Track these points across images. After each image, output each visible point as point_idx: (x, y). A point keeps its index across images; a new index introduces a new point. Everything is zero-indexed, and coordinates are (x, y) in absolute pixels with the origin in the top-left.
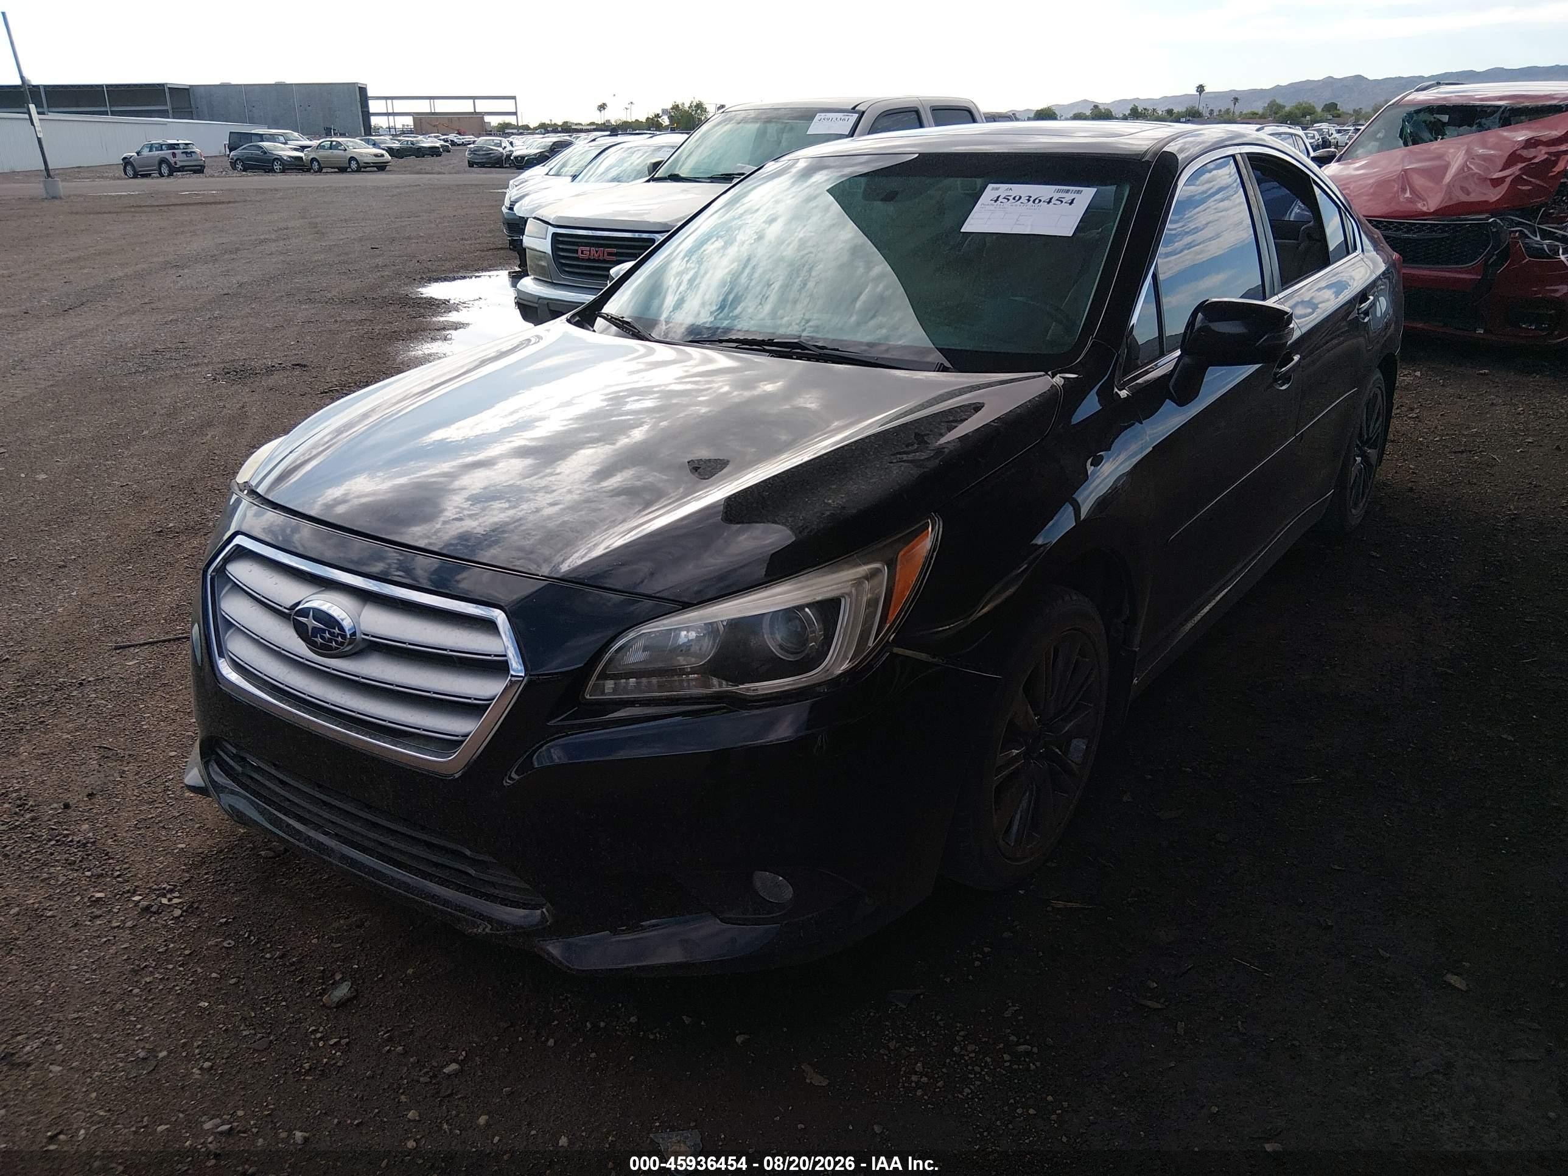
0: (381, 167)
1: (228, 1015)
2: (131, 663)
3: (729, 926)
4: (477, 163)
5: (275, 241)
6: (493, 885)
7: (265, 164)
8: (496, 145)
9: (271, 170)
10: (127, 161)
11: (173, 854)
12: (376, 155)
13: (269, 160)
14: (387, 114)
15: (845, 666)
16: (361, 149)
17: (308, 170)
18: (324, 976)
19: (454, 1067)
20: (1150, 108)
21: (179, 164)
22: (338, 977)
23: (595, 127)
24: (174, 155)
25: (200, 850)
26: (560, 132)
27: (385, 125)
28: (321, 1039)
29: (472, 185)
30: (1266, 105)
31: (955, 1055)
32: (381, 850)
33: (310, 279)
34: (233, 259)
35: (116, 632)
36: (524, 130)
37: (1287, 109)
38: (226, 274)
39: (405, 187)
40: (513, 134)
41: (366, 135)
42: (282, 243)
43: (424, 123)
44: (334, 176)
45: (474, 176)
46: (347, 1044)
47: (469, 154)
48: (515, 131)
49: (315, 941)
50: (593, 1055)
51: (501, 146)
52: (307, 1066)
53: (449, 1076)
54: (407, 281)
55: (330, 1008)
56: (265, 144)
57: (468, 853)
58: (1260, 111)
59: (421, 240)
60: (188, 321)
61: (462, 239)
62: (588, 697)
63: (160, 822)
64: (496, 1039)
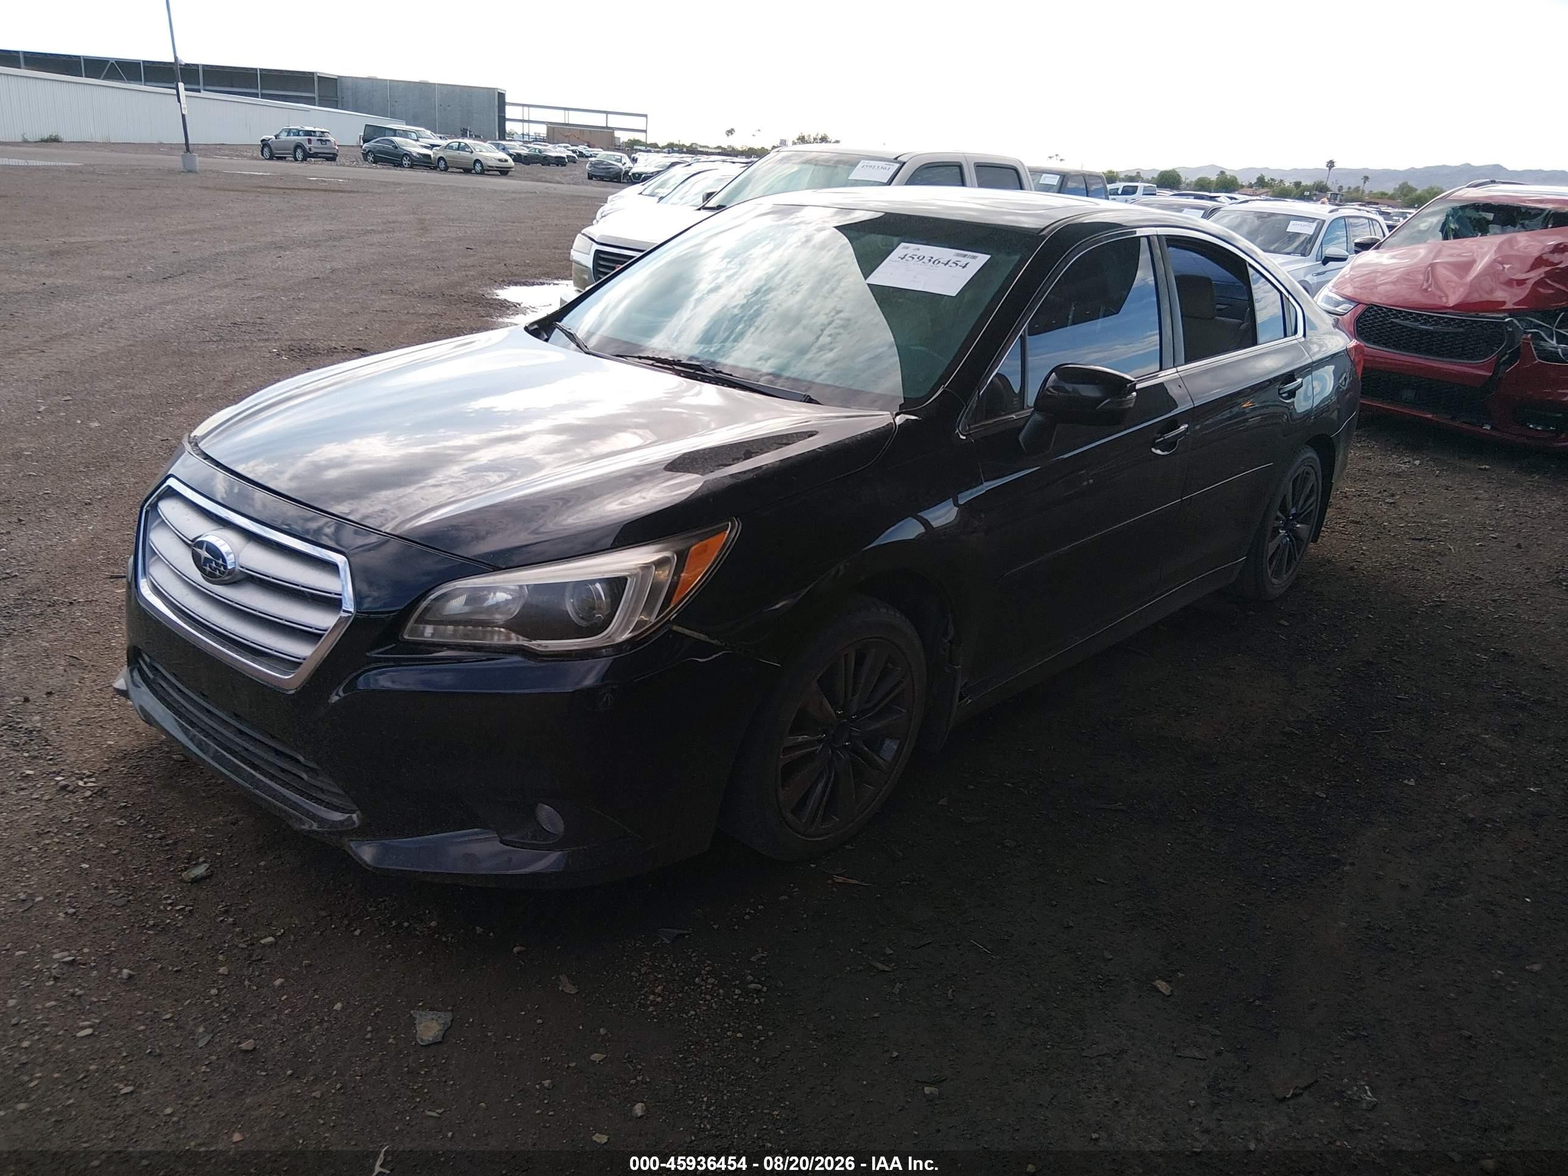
0: (504, 172)
1: (102, 877)
2: (119, 591)
3: (510, 848)
4: (596, 176)
5: (380, 232)
6: (322, 790)
7: (394, 158)
8: (616, 160)
9: (400, 165)
10: (265, 143)
11: (101, 748)
12: (500, 160)
13: (397, 155)
14: (523, 121)
15: (626, 636)
16: (488, 152)
17: (435, 168)
18: (190, 860)
19: (271, 939)
20: (1278, 179)
21: (314, 150)
22: (201, 860)
23: (720, 151)
24: (310, 141)
25: (124, 748)
26: (685, 153)
27: (520, 132)
28: (170, 904)
29: (585, 197)
30: (1397, 186)
31: (695, 984)
32: (244, 754)
33: (399, 271)
34: (334, 246)
35: (115, 564)
36: (653, 148)
37: (1419, 192)
38: (322, 259)
39: (520, 193)
40: (640, 151)
41: (500, 139)
42: (385, 235)
43: (557, 133)
44: (458, 176)
45: (589, 188)
46: (190, 911)
47: (590, 167)
48: (643, 148)
49: (193, 830)
50: (389, 946)
51: (621, 162)
52: (151, 922)
53: (264, 945)
54: (488, 282)
55: (185, 882)
56: (397, 139)
57: (301, 759)
58: (1390, 192)
59: (516, 245)
60: (272, 299)
61: (555, 248)
62: (406, 637)
63: (100, 721)
64: (313, 923)
